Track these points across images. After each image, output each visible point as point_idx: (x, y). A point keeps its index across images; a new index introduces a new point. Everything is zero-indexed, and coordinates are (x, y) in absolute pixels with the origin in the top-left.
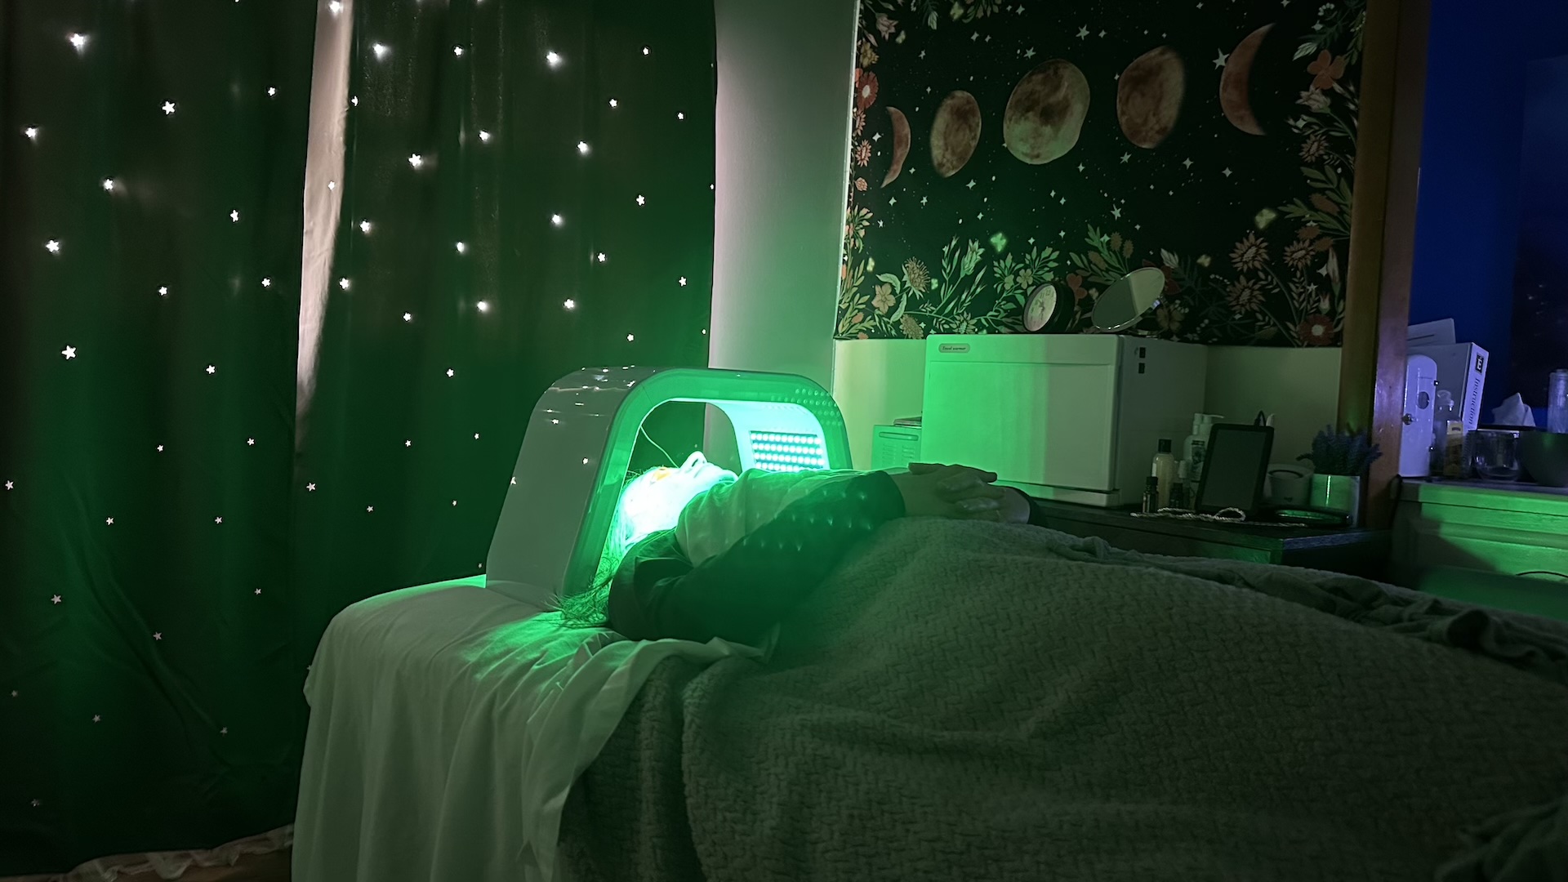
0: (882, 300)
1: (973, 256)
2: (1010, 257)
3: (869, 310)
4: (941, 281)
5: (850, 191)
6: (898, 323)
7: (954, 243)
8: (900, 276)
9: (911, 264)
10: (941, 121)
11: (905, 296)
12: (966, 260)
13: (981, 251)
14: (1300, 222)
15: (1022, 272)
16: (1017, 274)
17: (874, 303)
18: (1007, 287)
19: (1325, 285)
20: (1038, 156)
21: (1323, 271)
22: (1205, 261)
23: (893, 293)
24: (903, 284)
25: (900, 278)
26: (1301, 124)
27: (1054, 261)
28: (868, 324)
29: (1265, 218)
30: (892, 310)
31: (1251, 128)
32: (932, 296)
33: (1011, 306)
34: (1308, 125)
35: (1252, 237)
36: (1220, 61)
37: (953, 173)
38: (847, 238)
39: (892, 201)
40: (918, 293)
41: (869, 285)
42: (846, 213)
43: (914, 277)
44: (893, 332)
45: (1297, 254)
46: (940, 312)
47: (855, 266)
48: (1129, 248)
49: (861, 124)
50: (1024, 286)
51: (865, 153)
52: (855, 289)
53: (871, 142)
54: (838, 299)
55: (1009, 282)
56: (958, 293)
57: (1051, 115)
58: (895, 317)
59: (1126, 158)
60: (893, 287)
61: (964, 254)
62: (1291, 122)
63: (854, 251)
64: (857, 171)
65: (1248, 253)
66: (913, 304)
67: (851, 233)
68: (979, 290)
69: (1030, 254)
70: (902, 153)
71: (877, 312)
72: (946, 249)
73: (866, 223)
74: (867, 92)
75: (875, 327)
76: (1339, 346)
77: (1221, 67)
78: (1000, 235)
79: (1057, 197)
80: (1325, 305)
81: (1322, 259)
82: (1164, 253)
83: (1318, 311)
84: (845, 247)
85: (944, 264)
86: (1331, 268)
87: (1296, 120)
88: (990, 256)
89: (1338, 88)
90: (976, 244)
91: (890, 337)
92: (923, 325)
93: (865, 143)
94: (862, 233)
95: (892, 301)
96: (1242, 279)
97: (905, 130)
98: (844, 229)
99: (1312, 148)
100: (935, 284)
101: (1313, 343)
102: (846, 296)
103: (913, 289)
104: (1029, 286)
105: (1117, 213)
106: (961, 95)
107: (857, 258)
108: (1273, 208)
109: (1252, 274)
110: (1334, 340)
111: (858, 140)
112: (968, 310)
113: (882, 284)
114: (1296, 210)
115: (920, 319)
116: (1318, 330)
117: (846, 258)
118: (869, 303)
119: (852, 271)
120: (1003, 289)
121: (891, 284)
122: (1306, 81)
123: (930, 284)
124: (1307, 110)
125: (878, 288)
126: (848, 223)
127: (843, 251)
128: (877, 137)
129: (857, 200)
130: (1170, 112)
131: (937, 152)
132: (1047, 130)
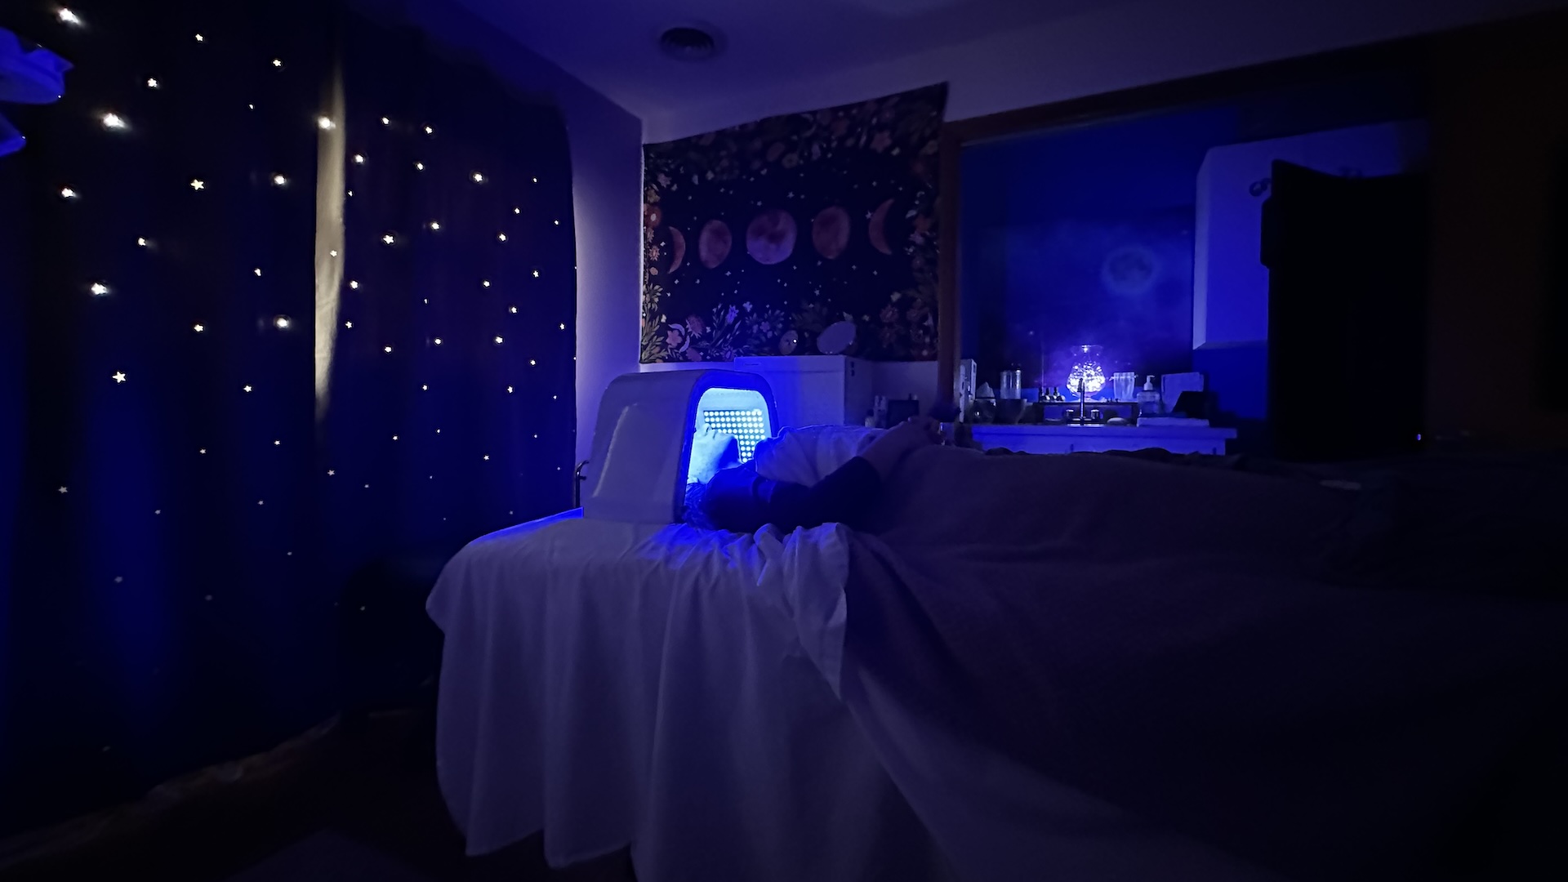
0: (673, 339)
1: (732, 314)
2: (755, 315)
3: (664, 346)
4: (713, 328)
5: (644, 275)
6: (685, 352)
7: (719, 307)
8: (684, 325)
9: (693, 319)
10: (705, 236)
11: (688, 337)
12: (728, 316)
13: (737, 311)
14: (914, 299)
15: (763, 323)
16: (760, 324)
17: (668, 341)
18: (755, 331)
19: (927, 330)
20: (768, 260)
21: (926, 324)
22: (866, 318)
23: (680, 334)
24: (686, 330)
25: (684, 327)
26: (911, 250)
27: (782, 317)
28: (663, 354)
29: (895, 297)
30: (679, 346)
31: (887, 251)
32: (706, 337)
33: (757, 342)
34: (914, 251)
35: (889, 306)
36: (869, 215)
37: (714, 266)
38: (645, 302)
39: (677, 282)
40: (697, 335)
41: (663, 331)
42: (642, 288)
43: (694, 326)
44: (681, 358)
45: (913, 315)
46: (713, 346)
47: (652, 319)
48: (825, 311)
49: (650, 236)
50: (764, 331)
51: (655, 254)
52: (653, 333)
53: (659, 247)
54: (640, 340)
55: (755, 327)
56: (724, 335)
57: (776, 238)
58: (682, 349)
59: (819, 263)
60: (680, 332)
61: (726, 313)
62: (907, 249)
63: (651, 311)
64: (649, 263)
65: (889, 314)
66: (694, 341)
67: (648, 300)
68: (737, 333)
69: (767, 313)
70: (680, 254)
71: (670, 346)
72: (715, 310)
73: (659, 294)
74: (653, 217)
75: (668, 355)
76: (935, 360)
77: (869, 219)
78: (748, 303)
79: (782, 283)
80: (927, 340)
81: (925, 318)
82: (845, 314)
83: (924, 343)
84: (644, 308)
85: (714, 318)
86: (929, 322)
87: (909, 248)
88: (743, 313)
89: (928, 233)
90: (734, 307)
91: (679, 361)
92: (702, 354)
93: (655, 247)
94: (657, 300)
95: (680, 340)
96: (886, 328)
97: (680, 240)
98: (642, 298)
99: (918, 262)
100: (708, 330)
101: (923, 359)
102: (646, 339)
103: (694, 333)
104: (768, 331)
105: (817, 292)
106: (717, 223)
107: (652, 315)
108: (899, 292)
109: (890, 325)
110: (933, 358)
111: (649, 246)
112: (731, 344)
113: (672, 330)
114: (911, 293)
115: (699, 350)
116: (925, 353)
117: (644, 315)
118: (664, 342)
119: (650, 323)
120: (752, 333)
121: (678, 330)
122: (913, 230)
123: (706, 330)
124: (913, 243)
125: (669, 333)
126: (644, 294)
127: (641, 310)
128: (663, 244)
129: (651, 281)
130: (843, 239)
131: (704, 253)
132: (773, 246)
